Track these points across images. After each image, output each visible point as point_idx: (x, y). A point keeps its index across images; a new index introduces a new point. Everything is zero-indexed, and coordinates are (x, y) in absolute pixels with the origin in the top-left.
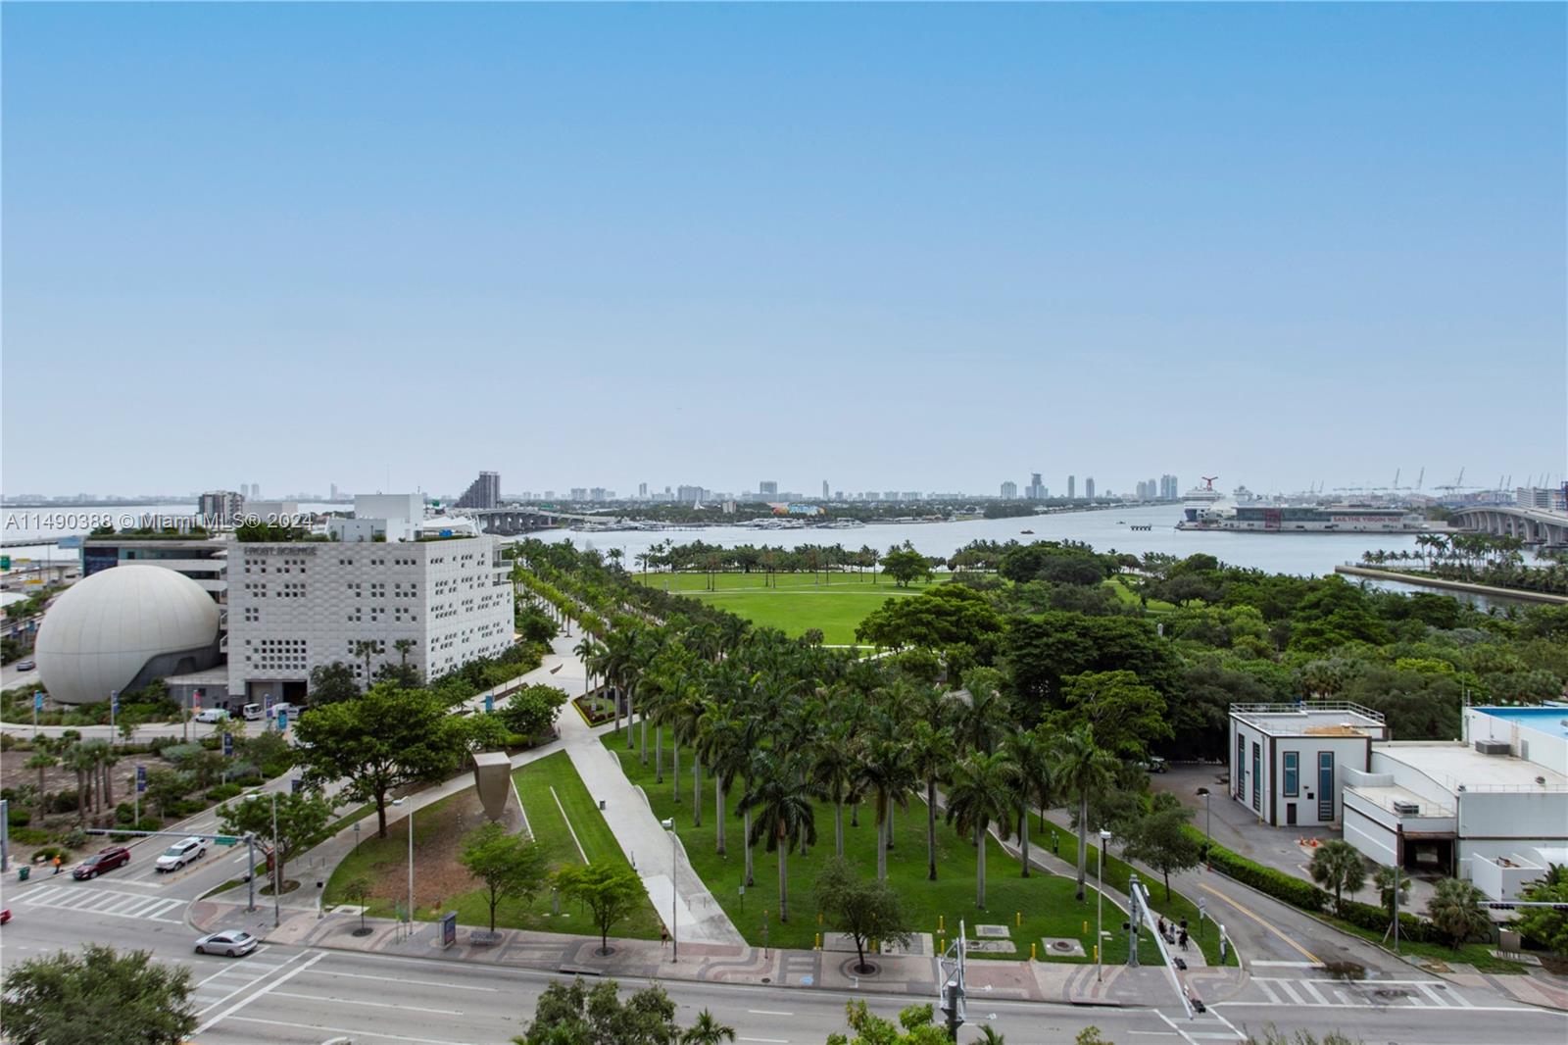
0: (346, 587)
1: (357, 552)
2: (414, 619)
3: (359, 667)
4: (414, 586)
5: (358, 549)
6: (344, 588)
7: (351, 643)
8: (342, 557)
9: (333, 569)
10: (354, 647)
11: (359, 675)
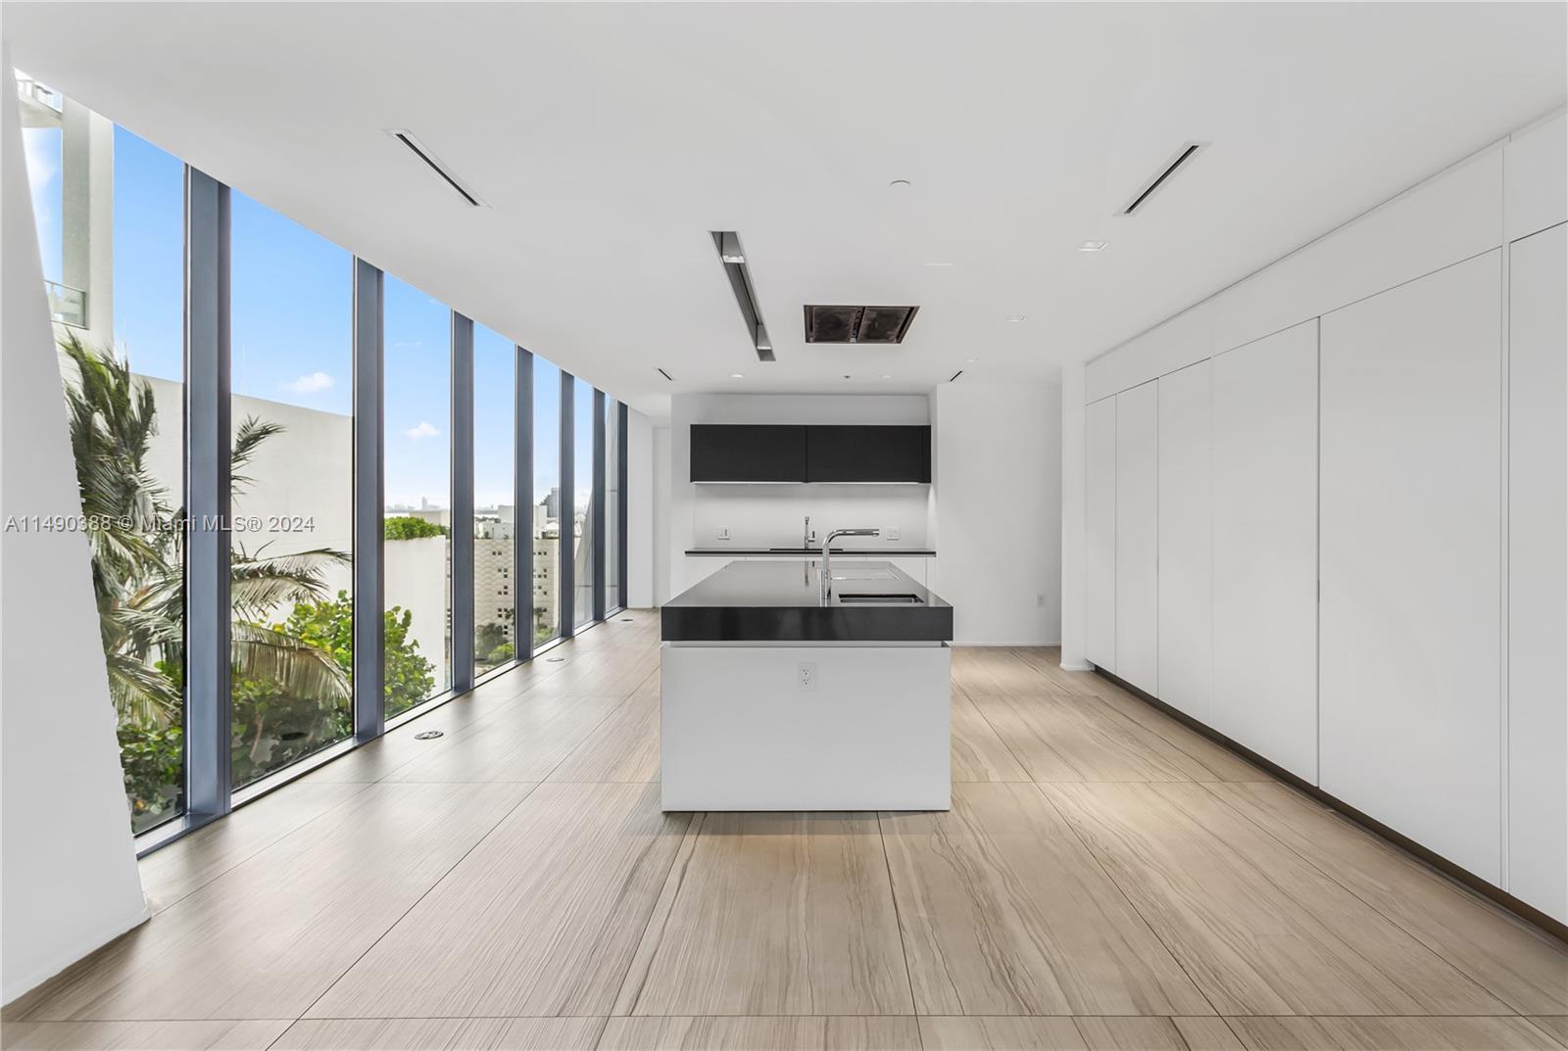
0: (496, 571)
1: (506, 547)
2: (545, 593)
3: (506, 627)
4: (545, 571)
5: (505, 544)
6: (495, 572)
7: (500, 610)
8: (494, 550)
9: (488, 558)
10: (504, 614)
11: (506, 633)
